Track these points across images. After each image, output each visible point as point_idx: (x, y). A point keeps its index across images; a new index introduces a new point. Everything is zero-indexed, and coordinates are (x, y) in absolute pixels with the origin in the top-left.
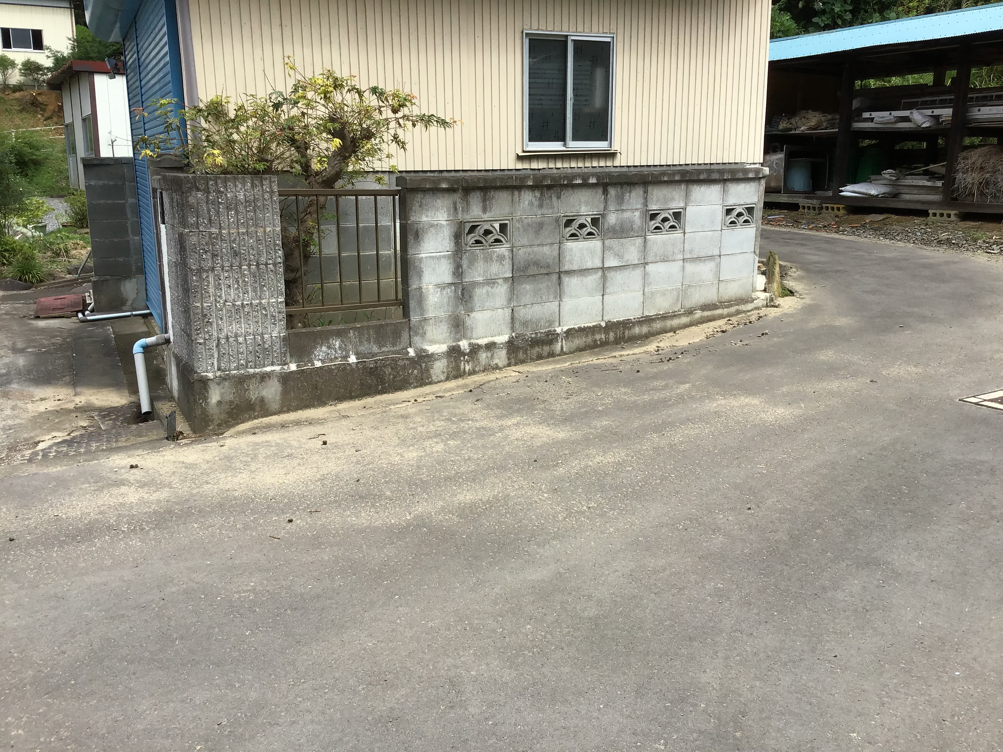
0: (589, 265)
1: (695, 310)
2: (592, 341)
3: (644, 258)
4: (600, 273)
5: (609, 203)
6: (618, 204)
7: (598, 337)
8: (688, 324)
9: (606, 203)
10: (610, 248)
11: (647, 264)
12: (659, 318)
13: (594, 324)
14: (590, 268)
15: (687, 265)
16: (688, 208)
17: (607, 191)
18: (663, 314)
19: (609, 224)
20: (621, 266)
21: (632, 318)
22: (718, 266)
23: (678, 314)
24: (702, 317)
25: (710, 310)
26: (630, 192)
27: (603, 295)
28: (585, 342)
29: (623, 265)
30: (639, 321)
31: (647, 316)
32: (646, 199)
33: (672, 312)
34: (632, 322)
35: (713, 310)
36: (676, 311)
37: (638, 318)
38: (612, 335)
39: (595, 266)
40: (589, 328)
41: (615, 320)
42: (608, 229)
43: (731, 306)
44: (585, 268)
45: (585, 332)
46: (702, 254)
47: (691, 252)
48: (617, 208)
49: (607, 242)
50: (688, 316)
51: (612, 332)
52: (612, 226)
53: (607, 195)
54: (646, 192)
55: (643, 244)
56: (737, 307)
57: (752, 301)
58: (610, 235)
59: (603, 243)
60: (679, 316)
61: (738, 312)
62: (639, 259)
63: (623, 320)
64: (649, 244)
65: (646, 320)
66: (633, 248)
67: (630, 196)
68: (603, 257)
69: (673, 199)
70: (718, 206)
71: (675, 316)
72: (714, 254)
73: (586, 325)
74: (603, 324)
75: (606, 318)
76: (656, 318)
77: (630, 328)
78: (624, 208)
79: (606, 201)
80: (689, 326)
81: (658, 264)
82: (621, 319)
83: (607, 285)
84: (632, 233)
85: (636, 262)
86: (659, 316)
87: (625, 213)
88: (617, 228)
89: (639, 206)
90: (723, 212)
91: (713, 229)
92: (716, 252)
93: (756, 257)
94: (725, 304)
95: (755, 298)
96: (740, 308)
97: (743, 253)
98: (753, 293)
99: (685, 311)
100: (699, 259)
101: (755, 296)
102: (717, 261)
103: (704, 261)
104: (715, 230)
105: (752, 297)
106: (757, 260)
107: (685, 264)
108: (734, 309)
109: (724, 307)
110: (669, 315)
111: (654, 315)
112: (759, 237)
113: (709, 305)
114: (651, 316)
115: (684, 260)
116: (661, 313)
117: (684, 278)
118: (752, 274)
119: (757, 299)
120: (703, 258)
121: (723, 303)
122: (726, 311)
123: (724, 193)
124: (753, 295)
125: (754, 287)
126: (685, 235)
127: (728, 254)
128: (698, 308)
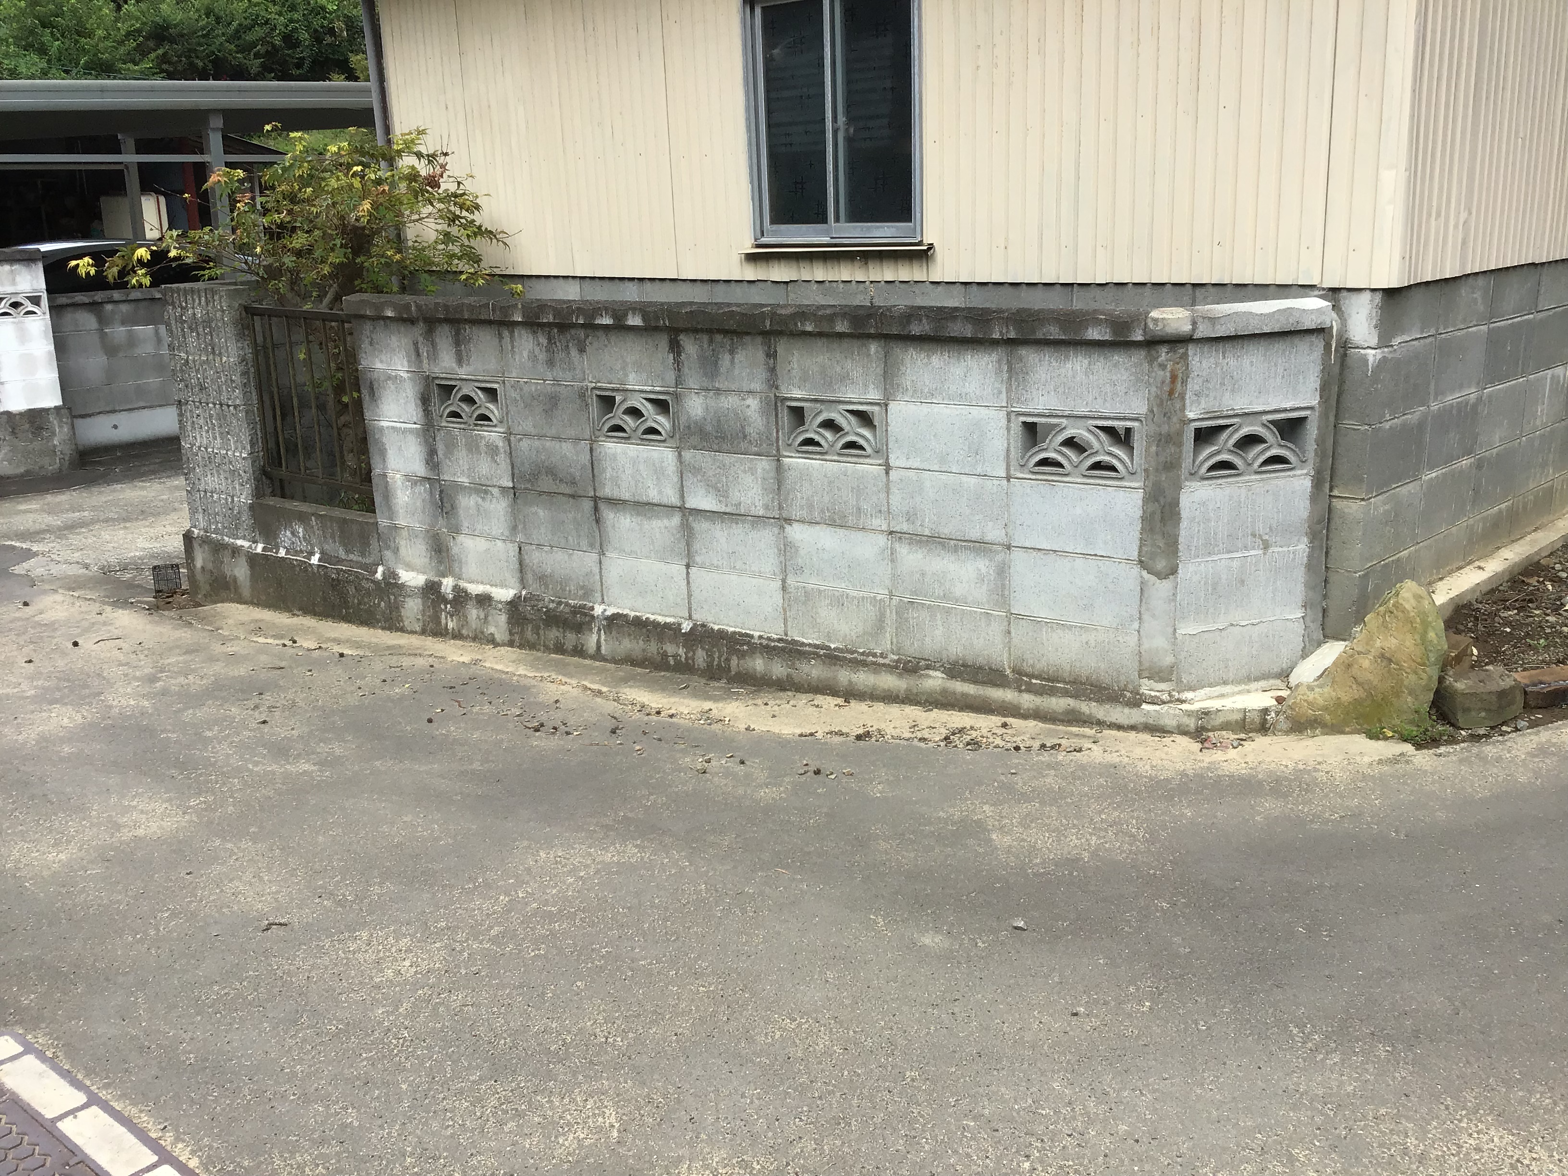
0: (653, 495)
1: (928, 667)
2: (658, 653)
3: (780, 508)
4: (676, 520)
5: (686, 370)
6: (705, 375)
7: (670, 649)
8: (902, 695)
9: (679, 370)
10: (696, 470)
11: (789, 521)
12: (819, 656)
13: (669, 620)
14: (655, 501)
15: (903, 550)
16: (892, 406)
17: (679, 345)
18: (835, 649)
19: (689, 417)
20: (725, 513)
21: (756, 634)
22: (1002, 571)
23: (874, 663)
24: (944, 691)
25: (975, 682)
26: (732, 352)
27: (688, 566)
28: (644, 650)
29: (728, 510)
30: (767, 647)
31: (794, 642)
32: (773, 370)
33: (863, 654)
34: (749, 643)
35: (983, 683)
36: (874, 655)
37: (769, 639)
38: (700, 657)
39: (665, 501)
40: (656, 624)
41: (716, 627)
42: (689, 427)
43: (1052, 692)
44: (644, 499)
45: (644, 630)
46: (945, 531)
47: (910, 517)
48: (705, 385)
49: (688, 455)
50: (900, 675)
51: (703, 649)
52: (696, 423)
53: (679, 354)
54: (771, 355)
55: (773, 474)
56: (1071, 702)
57: (1136, 701)
58: (695, 440)
59: (680, 455)
60: (877, 668)
61: (1073, 718)
62: (766, 507)
63: (735, 633)
64: (791, 477)
65: (783, 649)
66: (748, 479)
67: (732, 361)
68: (682, 486)
69: (844, 378)
70: (992, 412)
71: (864, 664)
72: (989, 537)
73: (652, 617)
74: (686, 627)
75: (700, 617)
76: (810, 653)
77: (742, 655)
78: (721, 386)
79: (678, 365)
80: (903, 702)
81: (818, 527)
82: (731, 629)
83: (696, 546)
84: (743, 446)
85: (761, 514)
86: (822, 652)
87: (723, 398)
88: (709, 428)
89: (757, 386)
90: (1008, 429)
91: (979, 470)
92: (995, 533)
93: (1152, 578)
94: (1034, 681)
95: (1156, 696)
96: (1086, 707)
97: (1096, 555)
98: (1145, 681)
99: (898, 661)
100: (940, 543)
101: (1158, 691)
102: (999, 558)
103: (956, 549)
104: (985, 475)
105: (1141, 691)
106: (1161, 588)
107: (897, 545)
108: (1058, 704)
109: (1023, 688)
110: (849, 656)
111: (810, 645)
112: (1162, 520)
113: (980, 668)
114: (803, 644)
115: (891, 533)
116: (833, 646)
117: (894, 577)
118: (1136, 625)
119: (1164, 703)
120: (952, 542)
121: (1027, 675)
122: (1027, 700)
123: (1010, 378)
124: (1147, 687)
125: (1146, 665)
126: (891, 472)
127: (1039, 549)
128: (942, 666)
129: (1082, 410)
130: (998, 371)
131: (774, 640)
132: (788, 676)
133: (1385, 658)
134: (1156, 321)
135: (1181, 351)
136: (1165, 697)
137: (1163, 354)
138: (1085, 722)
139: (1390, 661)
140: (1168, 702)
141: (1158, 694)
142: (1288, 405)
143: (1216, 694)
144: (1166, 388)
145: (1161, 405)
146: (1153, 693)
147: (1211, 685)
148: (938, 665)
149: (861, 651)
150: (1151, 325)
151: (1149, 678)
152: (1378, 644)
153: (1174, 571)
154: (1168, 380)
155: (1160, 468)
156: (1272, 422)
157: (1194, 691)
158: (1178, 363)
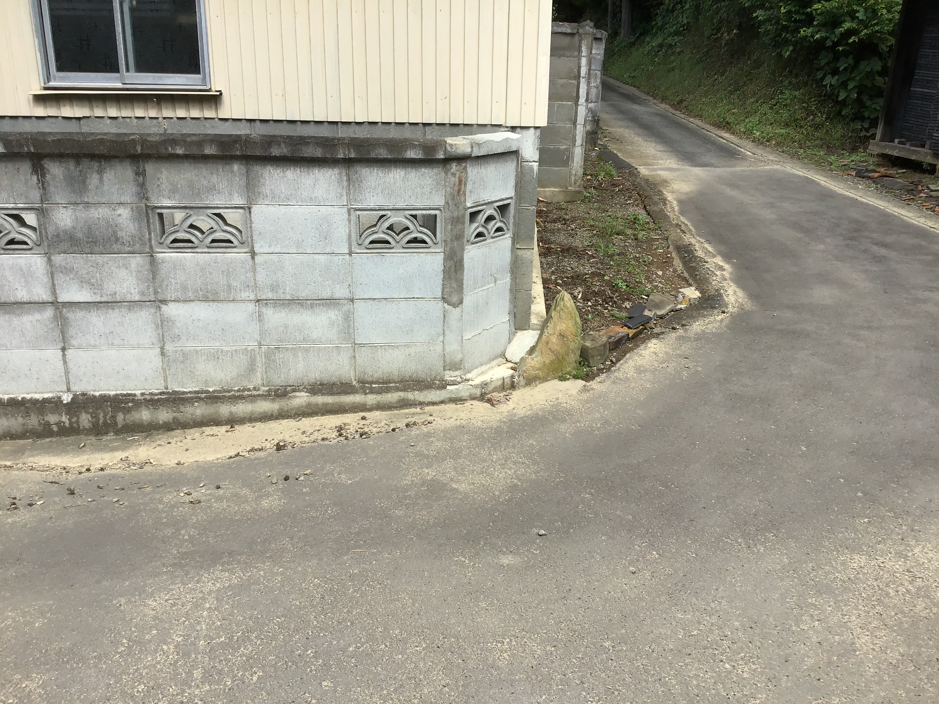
0: (22, 295)
1: (294, 391)
2: (40, 424)
3: (156, 292)
4: (49, 312)
5: (52, 189)
6: (74, 192)
7: (52, 419)
8: (275, 413)
9: (44, 189)
10: (67, 270)
11: (164, 302)
12: (200, 399)
13: (46, 396)
14: (25, 300)
15: (269, 313)
16: (255, 209)
17: (42, 168)
18: (214, 392)
19: (57, 228)
20: (101, 303)
21: (138, 393)
22: (348, 317)
23: (250, 396)
24: (309, 405)
25: (332, 394)
26: (100, 172)
27: (63, 349)
28: (24, 425)
29: (104, 299)
30: (151, 400)
31: (175, 392)
32: (142, 185)
33: (238, 391)
34: (133, 401)
35: (339, 393)
36: (249, 390)
37: (151, 394)
38: (85, 420)
39: (36, 299)
40: (34, 402)
41: (97, 394)
42: (58, 236)
43: (388, 390)
44: (12, 299)
45: (23, 408)
46: (303, 294)
47: (274, 288)
48: (73, 200)
49: (58, 259)
50: (273, 400)
51: (87, 412)
52: (65, 232)
53: (43, 175)
54: (140, 173)
55: (148, 267)
56: (402, 394)
57: (443, 385)
58: (64, 246)
59: (49, 259)
60: (253, 398)
61: (404, 404)
62: (142, 294)
63: (117, 395)
64: (164, 269)
65: (167, 400)
66: (123, 273)
67: (101, 180)
68: (54, 285)
69: (212, 189)
70: (336, 209)
71: (242, 398)
72: (337, 295)
73: (28, 397)
74: (67, 398)
75: (78, 388)
76: (192, 398)
77: (128, 411)
78: (90, 200)
79: (43, 185)
80: (277, 418)
81: (192, 304)
82: (112, 393)
83: (72, 331)
84: (115, 247)
85: (137, 298)
86: (203, 396)
87: (92, 210)
88: (80, 235)
89: (127, 198)
90: (349, 221)
91: (328, 250)
92: (341, 292)
93: (451, 308)
94: (374, 386)
95: (454, 380)
96: (410, 396)
97: (414, 298)
98: (447, 372)
99: (269, 391)
100: (298, 303)
101: (455, 377)
102: (345, 308)
103: (312, 306)
104: (333, 253)
105: (445, 379)
106: (454, 313)
107: (264, 310)
108: (393, 397)
109: (368, 391)
110: (228, 394)
111: (190, 392)
112: (456, 271)
113: (334, 384)
114: (184, 393)
115: (258, 301)
116: (211, 390)
117: (262, 333)
118: (441, 338)
119: (459, 383)
120: (309, 302)
121: (367, 383)
122: (371, 399)
123: (349, 185)
124: (449, 376)
125: (448, 361)
126: (256, 257)
127: (374, 299)
128: (305, 388)
129: (401, 204)
130: (340, 181)
131: (156, 394)
132: (174, 418)
133: (562, 336)
134: (451, 145)
135: (464, 165)
136: (459, 379)
137: (454, 167)
138: (411, 405)
139: (563, 336)
140: (461, 382)
141: (455, 378)
142: (504, 197)
143: (480, 372)
144: (456, 188)
145: (453, 199)
146: (452, 379)
147: (476, 368)
148: (301, 388)
149: (236, 389)
150: (448, 148)
151: (449, 370)
152: (558, 328)
153: (461, 302)
154: (457, 184)
155: (454, 238)
156: (498, 207)
157: (470, 373)
158: (462, 173)
